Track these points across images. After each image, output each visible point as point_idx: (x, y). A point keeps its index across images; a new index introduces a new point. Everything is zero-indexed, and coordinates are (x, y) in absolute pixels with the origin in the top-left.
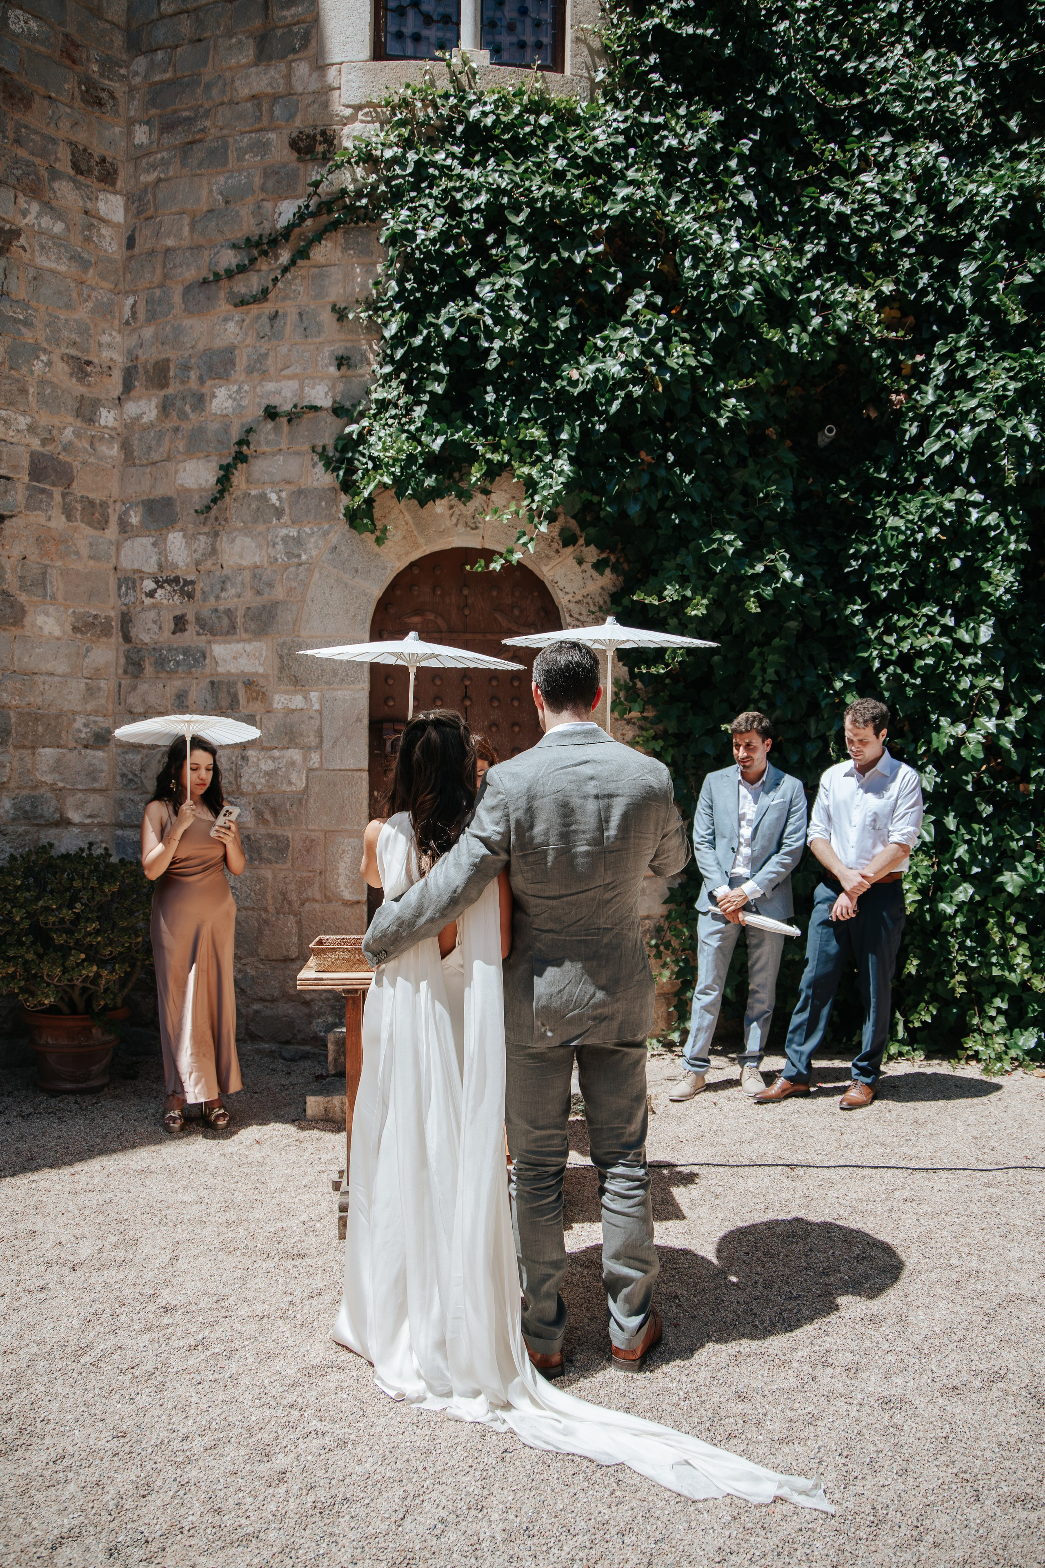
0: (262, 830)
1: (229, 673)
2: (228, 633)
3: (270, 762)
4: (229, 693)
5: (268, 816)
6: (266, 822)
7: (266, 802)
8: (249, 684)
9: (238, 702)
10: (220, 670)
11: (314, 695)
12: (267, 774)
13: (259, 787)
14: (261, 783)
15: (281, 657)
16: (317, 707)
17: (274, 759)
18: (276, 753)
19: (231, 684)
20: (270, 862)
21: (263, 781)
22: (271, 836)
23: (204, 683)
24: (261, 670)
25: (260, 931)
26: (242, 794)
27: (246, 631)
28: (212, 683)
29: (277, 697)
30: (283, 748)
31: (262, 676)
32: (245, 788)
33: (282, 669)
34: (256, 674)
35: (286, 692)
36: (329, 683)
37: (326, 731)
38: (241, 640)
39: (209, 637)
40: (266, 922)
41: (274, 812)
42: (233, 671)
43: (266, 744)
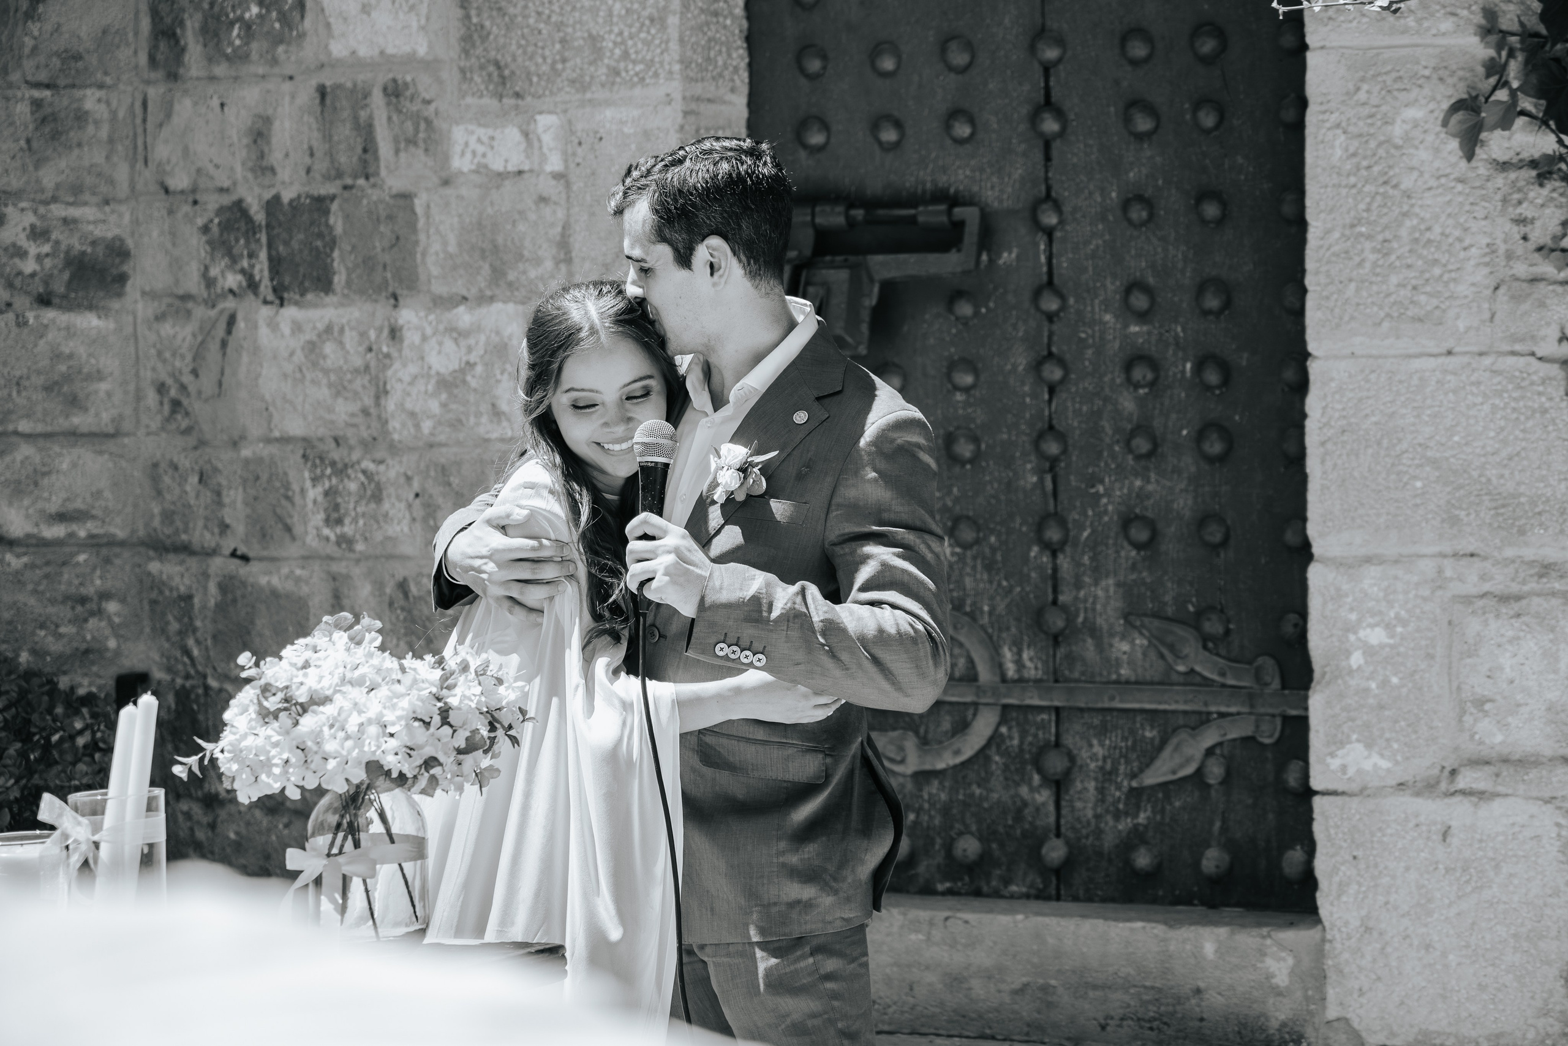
1: (356, 62)
3: (449, 345)
4: (357, 126)
7: (444, 474)
8: (396, 93)
9: (375, 151)
10: (337, 49)
11: (547, 124)
12: (443, 383)
13: (427, 426)
14: (430, 413)
16: (555, 163)
18: (463, 316)
19: (359, 96)
21: (434, 406)
23: (306, 94)
24: (422, 51)
26: (394, 449)
28: (322, 93)
29: (459, 134)
30: (479, 301)
31: (425, 66)
32: (396, 427)
34: (410, 59)
35: (481, 118)
36: (580, 84)
37: (579, 243)
42: (363, 52)
43: (439, 288)
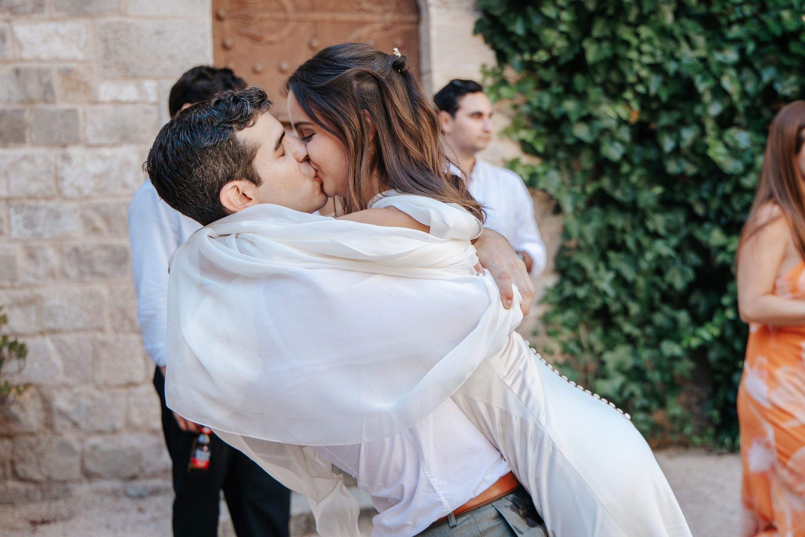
0: (93, 241)
1: (38, 59)
2: (33, 11)
3: (99, 162)
4: (41, 83)
5: (99, 223)
6: (96, 230)
7: (97, 208)
8: (67, 73)
9: (53, 93)
10: (26, 55)
11: (149, 85)
12: (96, 176)
14: (89, 186)
15: (105, 41)
16: (153, 98)
17: (103, 159)
18: (106, 152)
19: (41, 73)
20: (103, 275)
21: (91, 184)
22: (105, 247)
23: (6, 71)
24: (81, 56)
25: (96, 355)
26: (66, 198)
27: (58, 9)
28: (17, 72)
30: (114, 145)
31: (82, 62)
32: (69, 191)
33: (107, 54)
34: (74, 60)
38: (52, 19)
39: (7, 15)
40: (103, 344)
41: (107, 219)
42: (44, 56)
43: (92, 141)
